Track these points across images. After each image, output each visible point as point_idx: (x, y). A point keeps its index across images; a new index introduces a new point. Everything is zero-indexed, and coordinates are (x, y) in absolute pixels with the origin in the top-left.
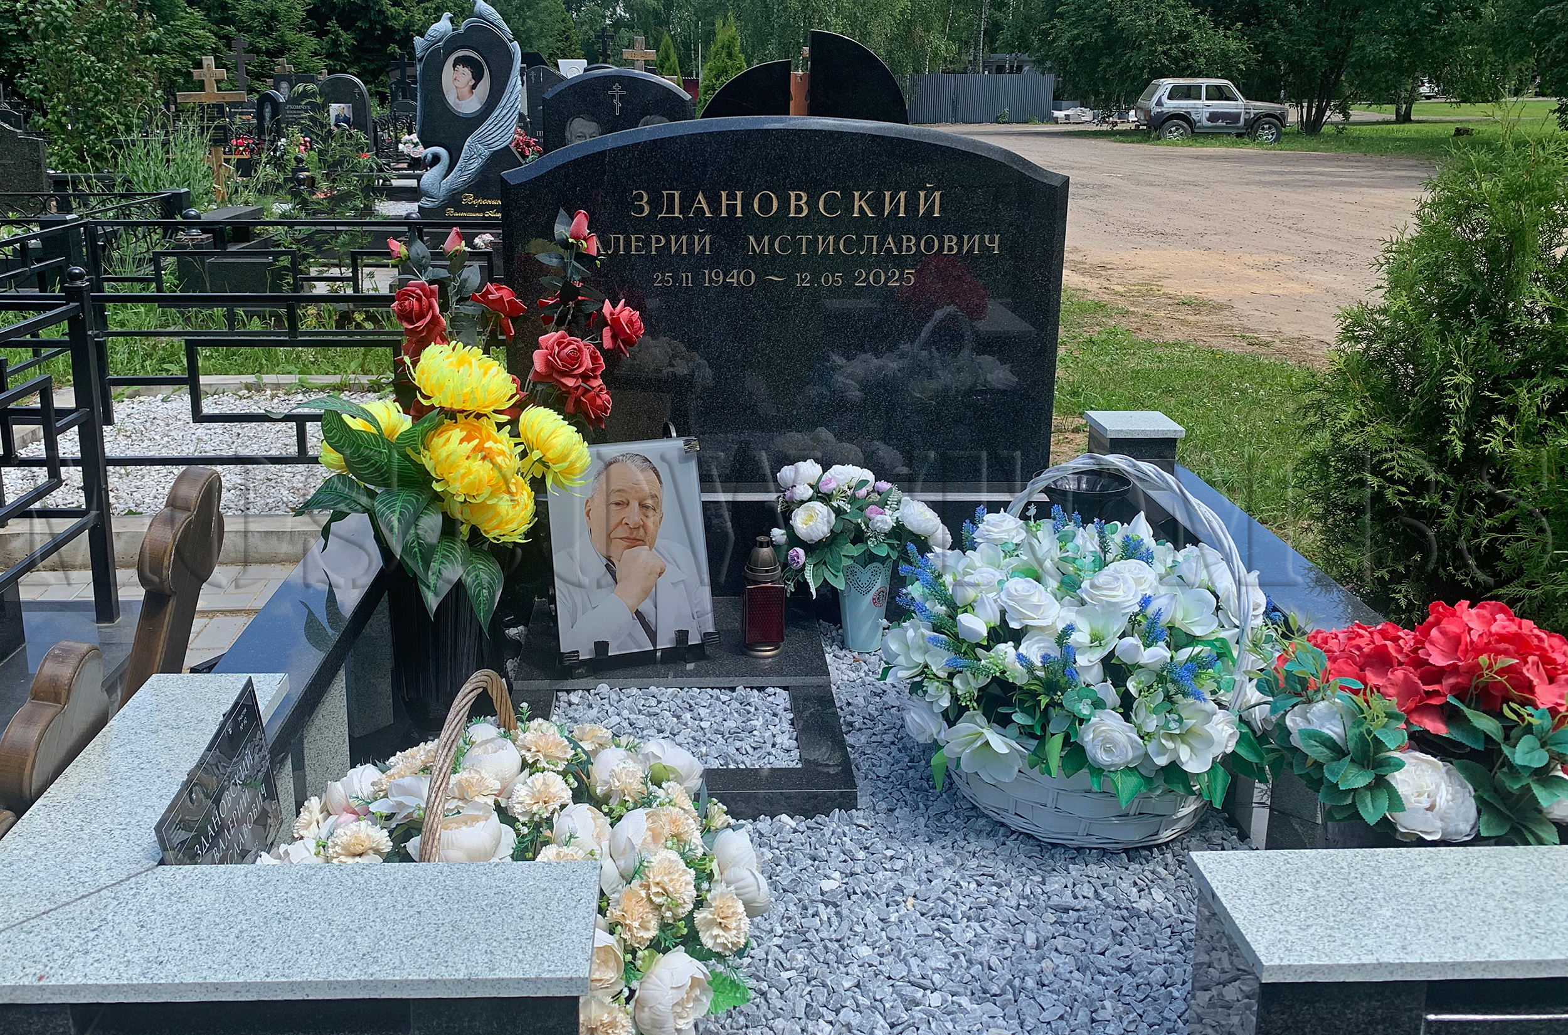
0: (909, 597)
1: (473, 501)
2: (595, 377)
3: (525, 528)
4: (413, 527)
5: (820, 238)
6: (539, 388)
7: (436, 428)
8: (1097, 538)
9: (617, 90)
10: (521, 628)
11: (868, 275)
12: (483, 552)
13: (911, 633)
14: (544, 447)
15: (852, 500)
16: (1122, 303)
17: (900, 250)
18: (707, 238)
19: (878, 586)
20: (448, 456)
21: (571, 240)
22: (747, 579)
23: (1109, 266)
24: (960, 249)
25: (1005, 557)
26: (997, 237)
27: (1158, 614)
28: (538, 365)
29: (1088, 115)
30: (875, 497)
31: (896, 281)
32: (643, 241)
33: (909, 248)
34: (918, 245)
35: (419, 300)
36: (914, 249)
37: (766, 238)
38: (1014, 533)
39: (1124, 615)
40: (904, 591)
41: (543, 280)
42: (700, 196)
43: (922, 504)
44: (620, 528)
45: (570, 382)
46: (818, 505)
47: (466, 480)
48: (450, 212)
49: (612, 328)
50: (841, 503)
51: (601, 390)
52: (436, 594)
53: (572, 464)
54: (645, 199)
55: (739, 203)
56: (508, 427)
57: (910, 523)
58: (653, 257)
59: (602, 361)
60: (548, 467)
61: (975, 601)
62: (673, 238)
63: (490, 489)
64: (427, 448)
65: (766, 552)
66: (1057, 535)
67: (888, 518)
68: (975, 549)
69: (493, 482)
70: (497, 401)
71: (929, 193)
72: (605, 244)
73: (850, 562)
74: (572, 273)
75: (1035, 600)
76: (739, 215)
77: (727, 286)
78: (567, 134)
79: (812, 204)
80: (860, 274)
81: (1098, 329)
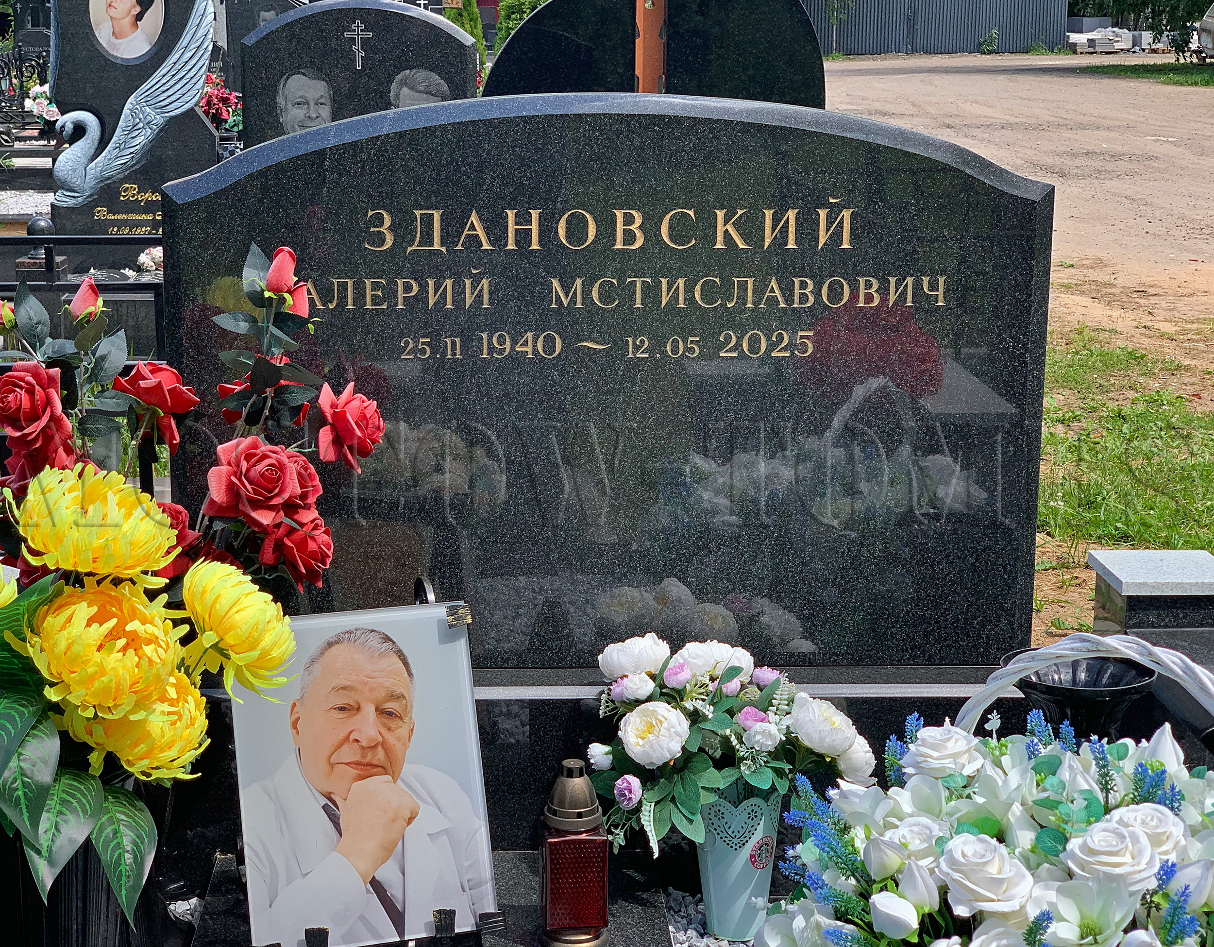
0: (798, 863)
1: (109, 716)
2: (307, 507)
3: (191, 756)
4: (15, 759)
5: (664, 281)
6: (218, 526)
7: (52, 601)
8: (1094, 768)
9: (358, 31)
10: (194, 901)
11: (740, 339)
12: (126, 793)
13: (799, 922)
14: (222, 625)
15: (716, 698)
16: (1171, 352)
17: (789, 300)
18: (485, 282)
19: (758, 835)
20: (69, 648)
21: (267, 294)
22: (549, 828)
23: (1151, 291)
24: (884, 300)
25: (950, 799)
26: (941, 280)
27: (1185, 893)
28: (217, 492)
29: (1124, 38)
30: (754, 692)
31: (785, 349)
32: (383, 288)
33: (804, 298)
34: (817, 293)
35: (30, 391)
36: (811, 299)
37: (579, 282)
38: (964, 759)
39: (1132, 894)
40: (791, 853)
41: (225, 356)
42: (474, 218)
43: (826, 704)
44: (345, 747)
45: (265, 518)
46: (661, 708)
47: (97, 684)
48: (101, 213)
49: (334, 428)
50: (699, 705)
51: (316, 527)
52: (51, 862)
53: (264, 654)
54: (387, 222)
55: (535, 227)
56: (164, 598)
57: (809, 736)
58: (399, 314)
59: (317, 482)
60: (228, 657)
61: (899, 871)
62: (431, 282)
63: (134, 698)
64: (35, 631)
65: (578, 785)
66: (1033, 762)
67: (773, 729)
68: (902, 784)
69: (139, 687)
70: (147, 557)
71: (834, 213)
72: (326, 294)
73: (713, 798)
74: (270, 345)
75: (993, 870)
76: (535, 246)
77: (516, 359)
78: (280, 100)
79: (651, 228)
80: (728, 338)
81: (1131, 394)
